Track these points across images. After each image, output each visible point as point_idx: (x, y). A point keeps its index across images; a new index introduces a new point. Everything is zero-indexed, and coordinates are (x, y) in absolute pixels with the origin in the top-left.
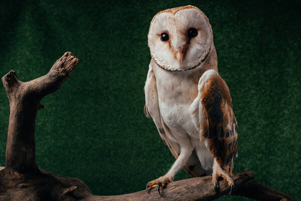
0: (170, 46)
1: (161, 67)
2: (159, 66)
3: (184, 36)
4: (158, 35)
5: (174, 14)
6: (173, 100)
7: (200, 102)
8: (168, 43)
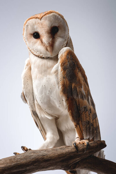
0: (42, 42)
1: (37, 56)
2: (35, 55)
3: (50, 35)
4: (31, 34)
5: (41, 20)
6: (43, 74)
7: (59, 66)
8: (40, 40)
